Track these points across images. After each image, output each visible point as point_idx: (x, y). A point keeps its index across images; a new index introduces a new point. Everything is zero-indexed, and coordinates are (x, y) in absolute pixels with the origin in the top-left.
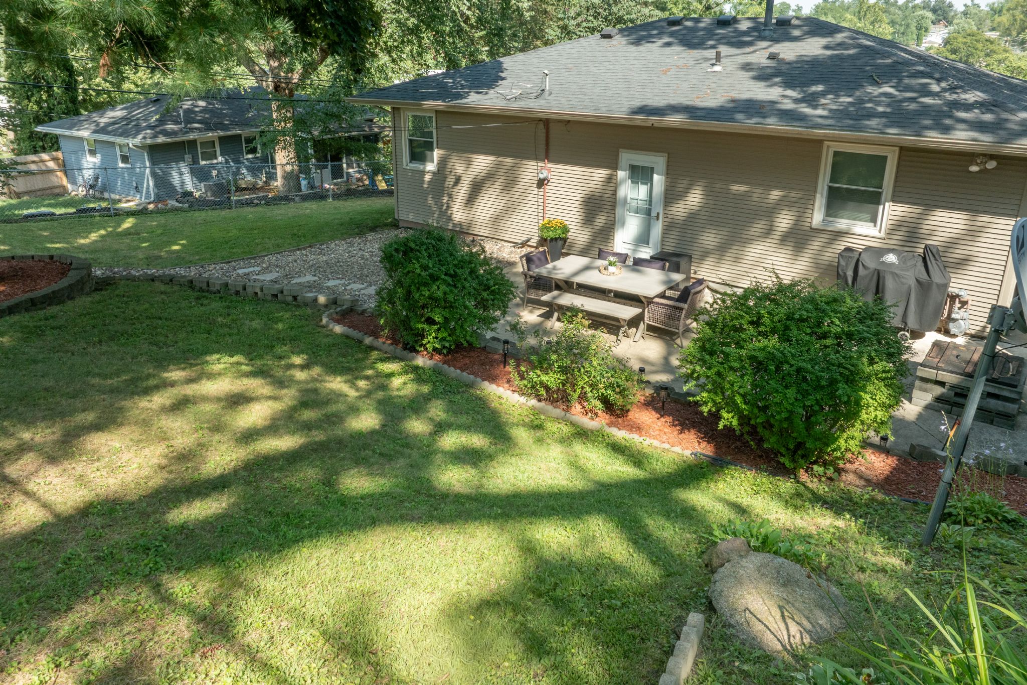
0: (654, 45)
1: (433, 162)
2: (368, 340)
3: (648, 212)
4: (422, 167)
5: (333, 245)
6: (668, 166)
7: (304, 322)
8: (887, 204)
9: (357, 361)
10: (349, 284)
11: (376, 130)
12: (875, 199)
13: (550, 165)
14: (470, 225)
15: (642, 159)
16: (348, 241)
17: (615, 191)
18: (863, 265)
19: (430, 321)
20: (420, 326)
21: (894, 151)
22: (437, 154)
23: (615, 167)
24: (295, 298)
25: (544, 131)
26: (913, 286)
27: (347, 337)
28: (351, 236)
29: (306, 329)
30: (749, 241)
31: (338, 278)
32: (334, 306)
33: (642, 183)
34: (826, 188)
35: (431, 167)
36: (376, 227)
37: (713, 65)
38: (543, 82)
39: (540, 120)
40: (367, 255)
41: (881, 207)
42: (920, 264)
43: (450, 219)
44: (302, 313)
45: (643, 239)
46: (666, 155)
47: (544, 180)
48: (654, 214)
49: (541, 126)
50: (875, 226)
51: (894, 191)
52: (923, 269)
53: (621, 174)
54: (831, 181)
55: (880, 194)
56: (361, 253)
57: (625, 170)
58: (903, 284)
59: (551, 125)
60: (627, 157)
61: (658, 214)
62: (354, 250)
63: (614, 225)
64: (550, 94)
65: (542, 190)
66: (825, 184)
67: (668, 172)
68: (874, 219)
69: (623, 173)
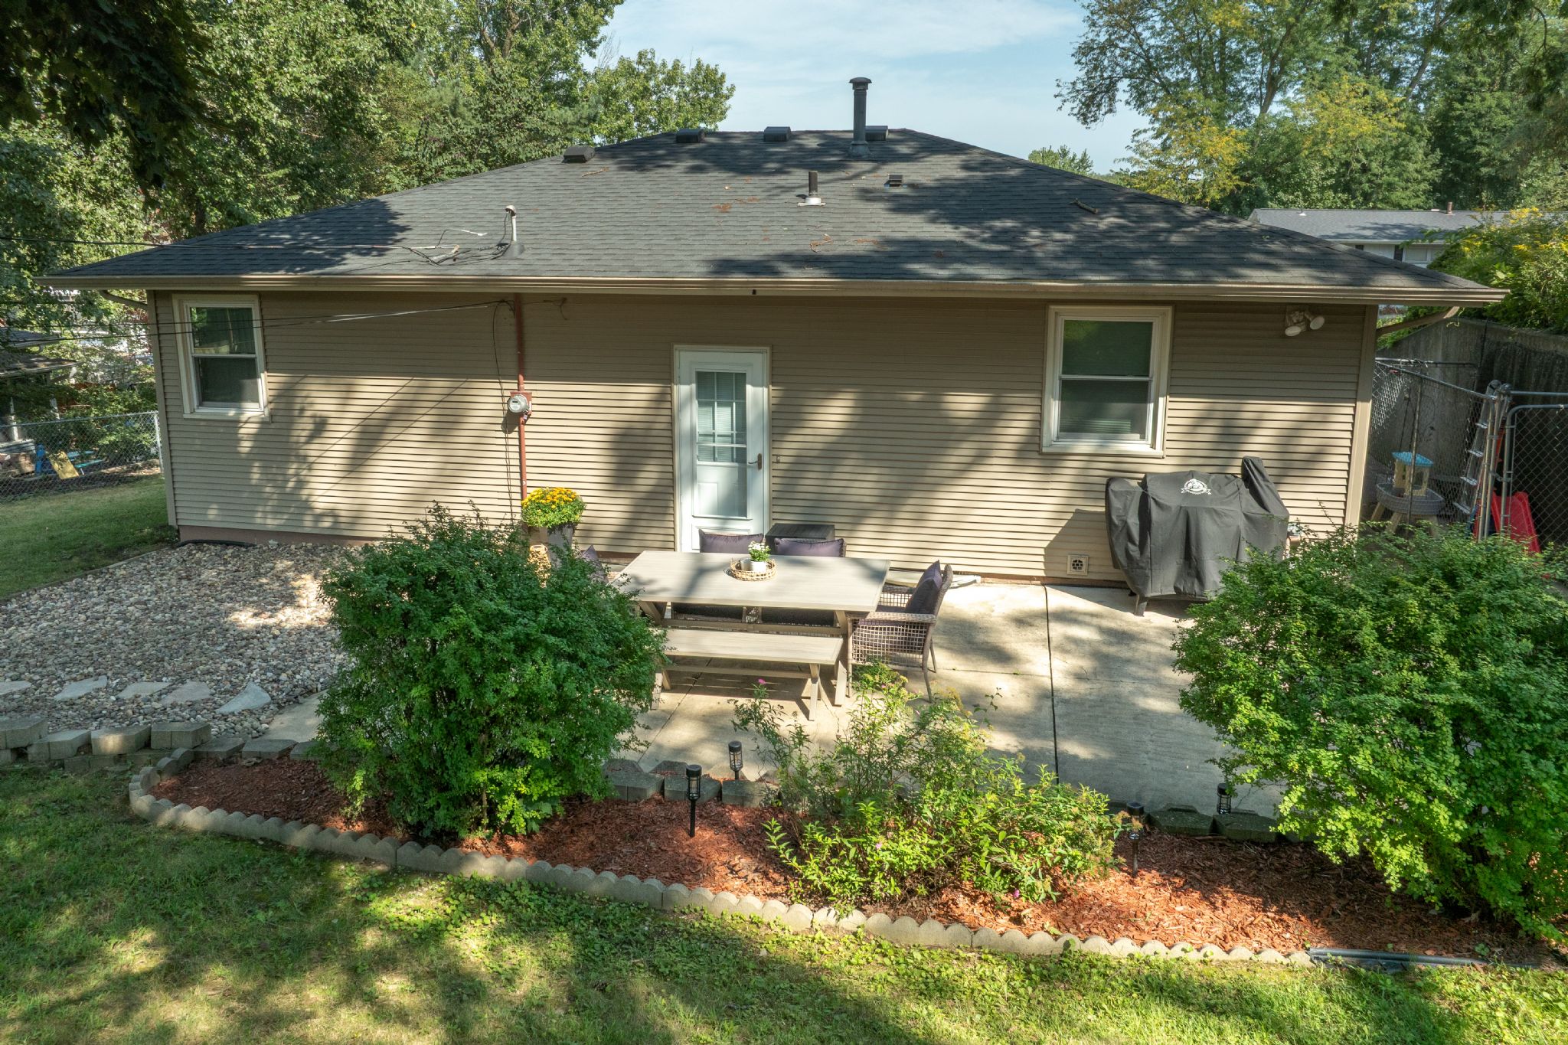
0: (672, 171)
1: (257, 401)
2: (301, 837)
3: (740, 456)
4: (232, 413)
5: (35, 599)
6: (772, 368)
7: (77, 821)
8: (1161, 400)
9: (307, 907)
10: (123, 686)
11: (42, 366)
12: (1140, 394)
13: (527, 386)
14: (357, 518)
15: (720, 360)
16: (69, 584)
17: (672, 423)
18: (1156, 502)
19: (511, 759)
20: (481, 776)
21: (1164, 314)
22: (266, 384)
23: (665, 376)
24: (20, 753)
25: (513, 321)
26: (1242, 527)
27: (230, 837)
28: (69, 573)
29: (99, 840)
30: (935, 486)
31: (87, 676)
32: (145, 755)
33: (720, 405)
34: (1057, 384)
35: (254, 411)
36: (121, 548)
37: (804, 197)
38: (506, 228)
39: (502, 300)
40: (135, 612)
41: (1151, 406)
42: (1245, 492)
43: (306, 506)
44: (58, 792)
45: (735, 504)
46: (768, 349)
47: (521, 414)
48: (751, 457)
49: (506, 312)
50: (1143, 437)
51: (1171, 378)
52: (1250, 498)
53: (684, 390)
54: (1064, 373)
55: (1145, 386)
56: (114, 609)
57: (689, 383)
58: (1228, 526)
59: (527, 310)
60: (688, 359)
61: (760, 457)
62: (96, 602)
63: (673, 487)
64: (522, 251)
65: (516, 435)
66: (1056, 377)
67: (775, 378)
68: (1138, 426)
69: (686, 389)
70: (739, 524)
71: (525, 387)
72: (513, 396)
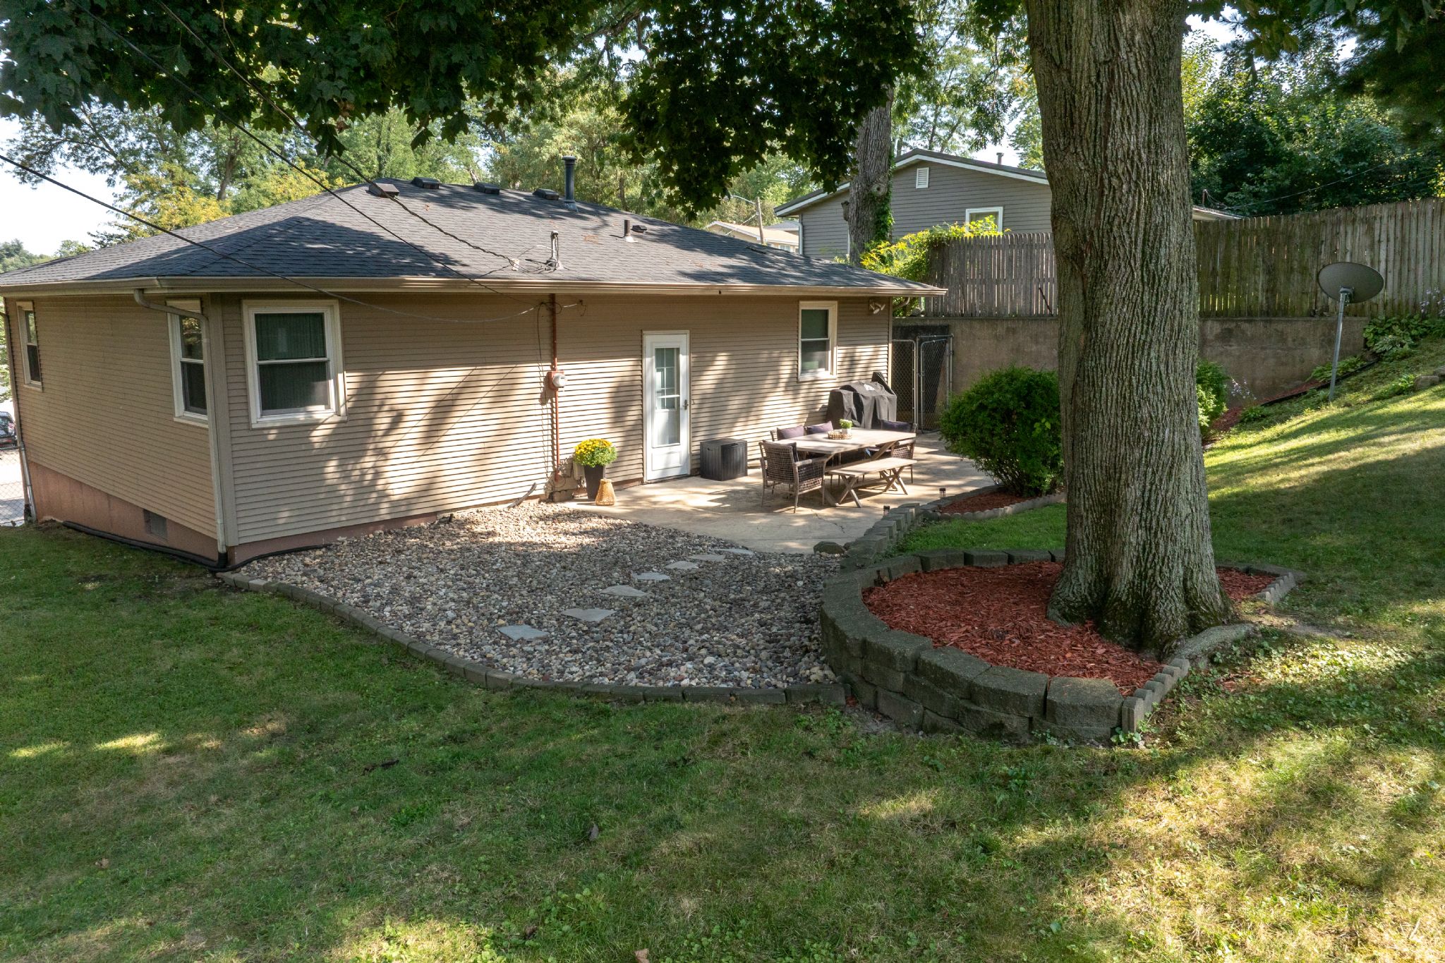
4: (301, 417)
6: (691, 344)
15: (667, 340)
17: (641, 385)
21: (834, 305)
23: (639, 354)
25: (549, 318)
35: (326, 413)
39: (541, 302)
43: (383, 495)
46: (688, 331)
49: (544, 311)
50: (826, 369)
57: (650, 356)
59: (557, 309)
60: (653, 340)
61: (685, 402)
65: (549, 406)
66: (800, 340)
67: (692, 350)
68: (823, 364)
69: (649, 361)
70: (675, 449)
71: (558, 368)
72: (554, 375)
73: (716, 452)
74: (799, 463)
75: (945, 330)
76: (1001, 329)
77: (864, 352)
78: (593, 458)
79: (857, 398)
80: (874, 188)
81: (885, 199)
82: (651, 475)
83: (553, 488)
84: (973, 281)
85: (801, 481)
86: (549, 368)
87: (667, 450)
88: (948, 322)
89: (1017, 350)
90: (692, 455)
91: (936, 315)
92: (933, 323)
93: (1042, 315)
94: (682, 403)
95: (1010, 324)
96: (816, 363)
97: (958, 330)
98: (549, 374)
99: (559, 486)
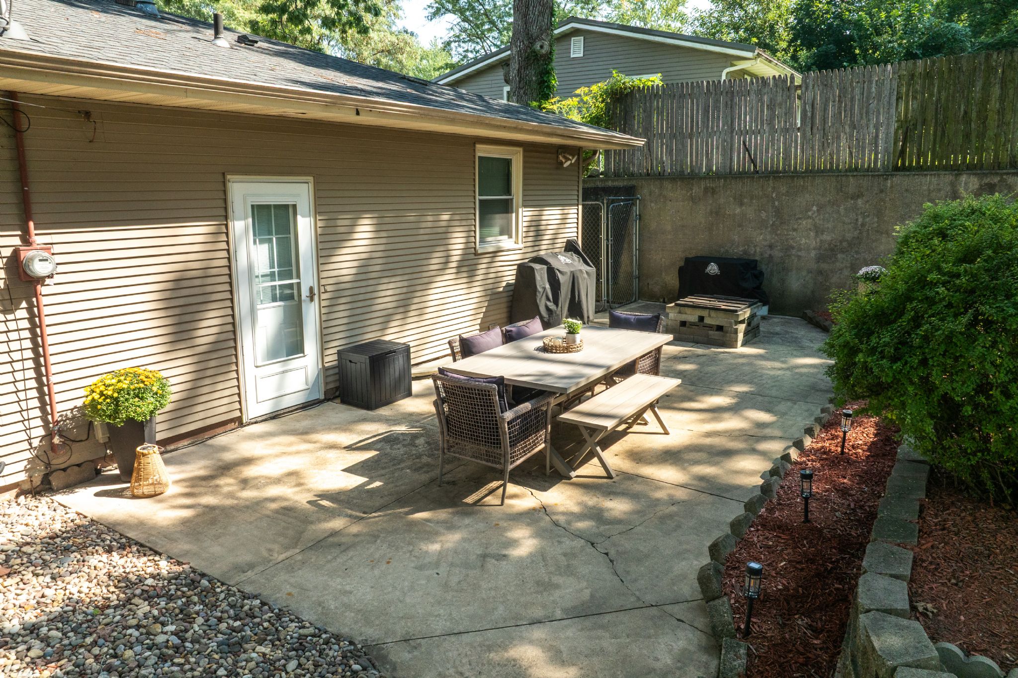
6: (315, 198)
8: (520, 211)
12: (507, 207)
15: (272, 191)
21: (515, 152)
23: (219, 212)
34: (478, 203)
41: (512, 215)
46: (311, 179)
50: (510, 237)
51: (523, 196)
54: (481, 195)
55: (510, 201)
57: (245, 219)
60: (242, 191)
61: (311, 289)
63: (235, 332)
65: (22, 313)
66: (478, 197)
67: (319, 208)
68: (506, 231)
69: (240, 226)
70: (297, 362)
71: (39, 240)
72: (25, 254)
73: (362, 362)
74: (509, 415)
75: (630, 191)
76: (697, 190)
77: (552, 215)
78: (116, 411)
79: (552, 273)
80: (537, 46)
81: (548, 58)
82: (254, 409)
83: (48, 465)
84: (662, 136)
85: (513, 444)
86: (17, 241)
87: (278, 368)
88: (633, 183)
89: (717, 213)
90: (326, 369)
91: (617, 175)
92: (616, 184)
93: (744, 173)
94: (305, 293)
95: (710, 184)
96: (496, 230)
97: (645, 191)
98: (16, 253)
99: (59, 461)
